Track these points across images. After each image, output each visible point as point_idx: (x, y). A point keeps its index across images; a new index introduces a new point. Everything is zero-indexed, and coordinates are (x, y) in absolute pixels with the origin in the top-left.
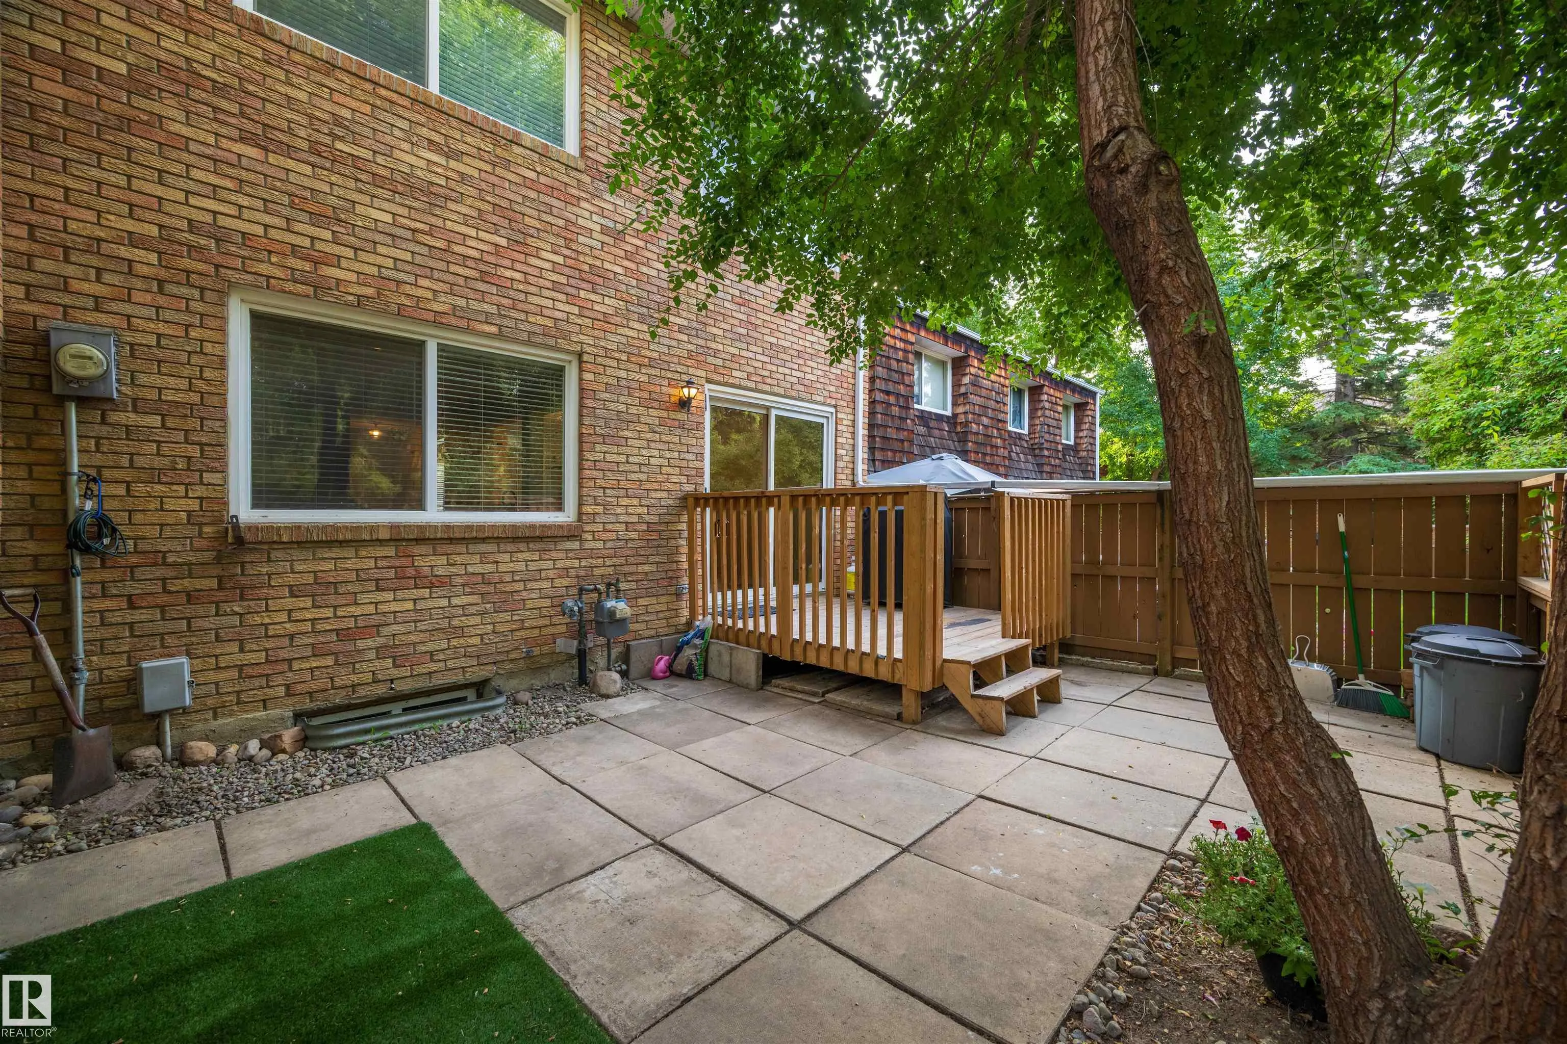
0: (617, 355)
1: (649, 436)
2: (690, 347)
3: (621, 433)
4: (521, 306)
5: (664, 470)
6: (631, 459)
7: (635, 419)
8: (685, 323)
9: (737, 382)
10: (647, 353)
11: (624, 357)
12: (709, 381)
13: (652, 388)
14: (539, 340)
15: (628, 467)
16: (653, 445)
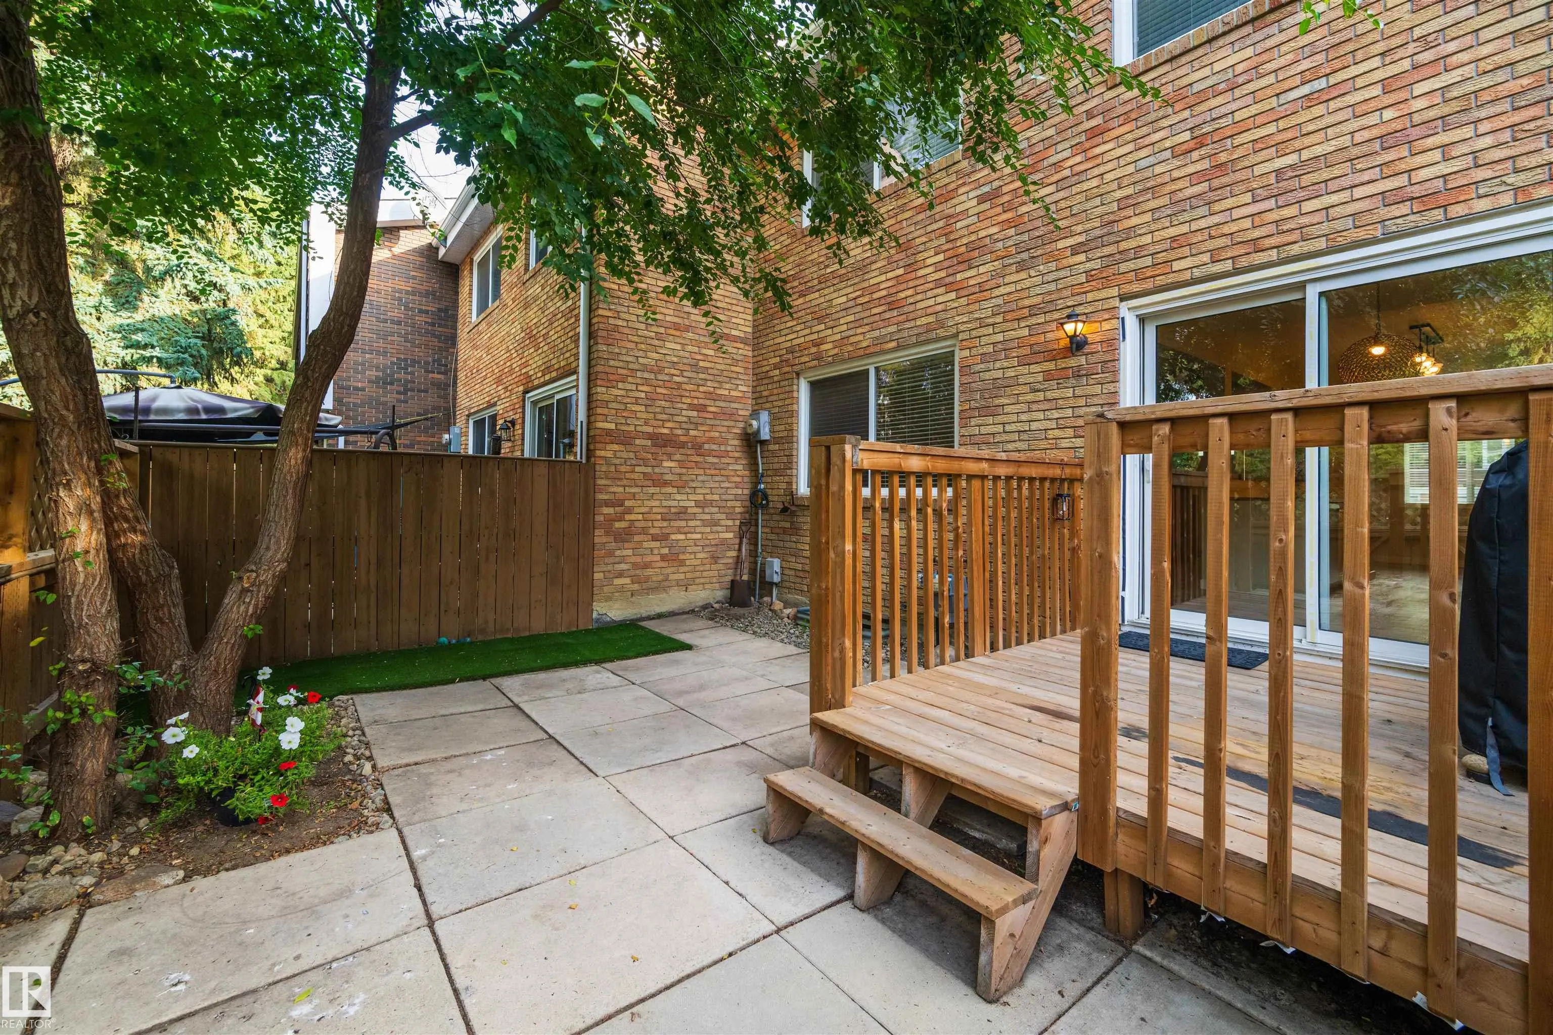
0: (991, 321)
1: (1030, 397)
2: (1089, 266)
3: (997, 402)
4: (911, 316)
5: (1051, 434)
6: (1008, 428)
7: (1011, 382)
8: (1081, 239)
9: (1187, 275)
10: (1027, 302)
11: (999, 319)
12: (1123, 298)
13: (1033, 340)
14: (923, 338)
15: (1005, 437)
16: (1034, 407)
